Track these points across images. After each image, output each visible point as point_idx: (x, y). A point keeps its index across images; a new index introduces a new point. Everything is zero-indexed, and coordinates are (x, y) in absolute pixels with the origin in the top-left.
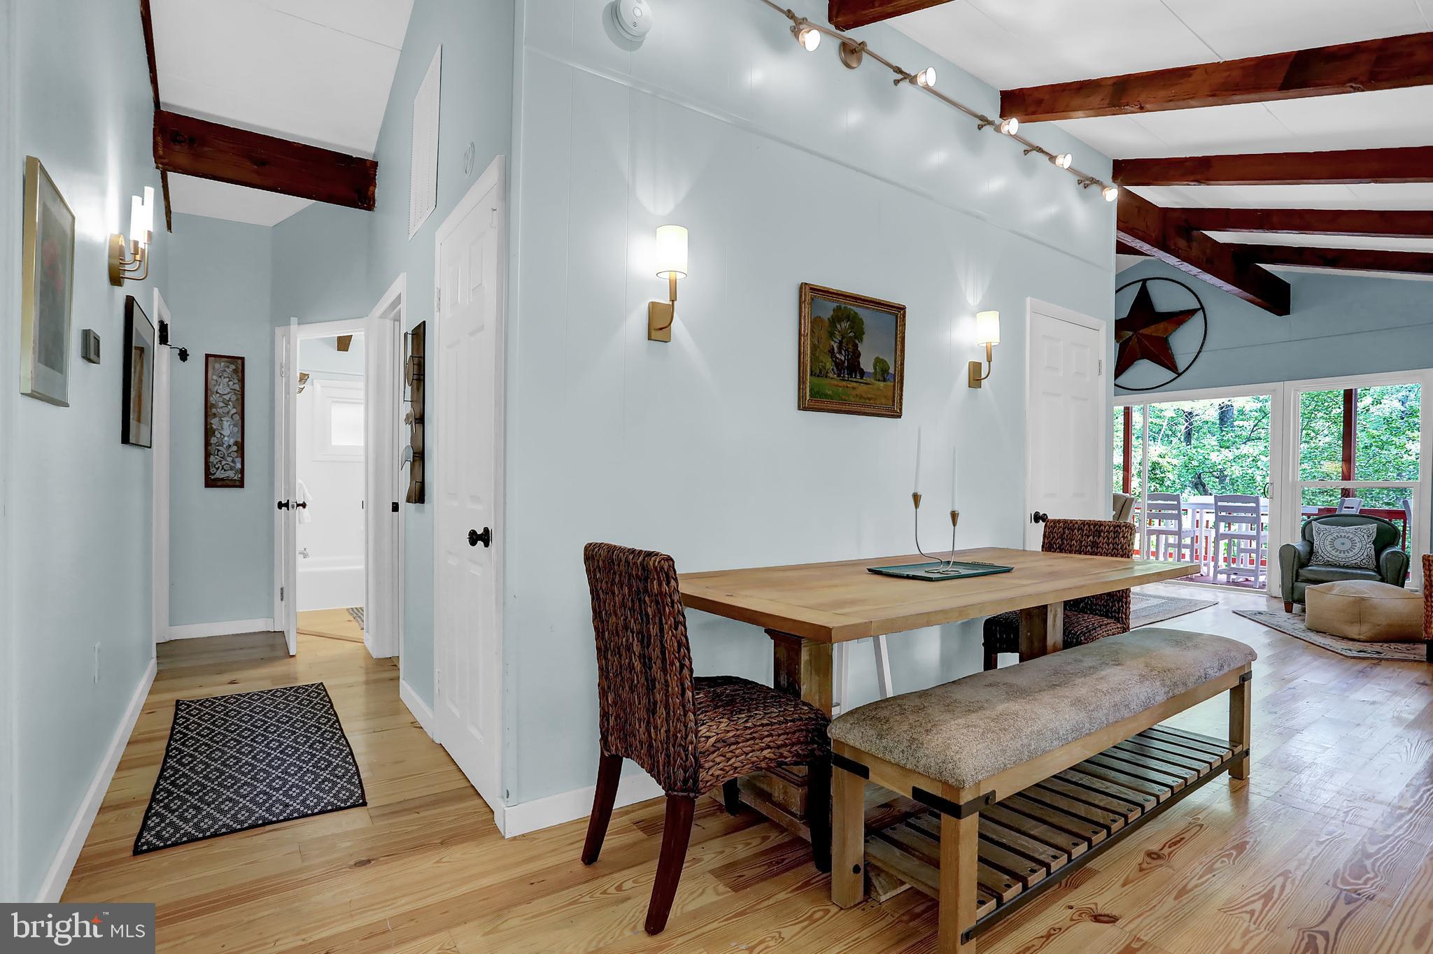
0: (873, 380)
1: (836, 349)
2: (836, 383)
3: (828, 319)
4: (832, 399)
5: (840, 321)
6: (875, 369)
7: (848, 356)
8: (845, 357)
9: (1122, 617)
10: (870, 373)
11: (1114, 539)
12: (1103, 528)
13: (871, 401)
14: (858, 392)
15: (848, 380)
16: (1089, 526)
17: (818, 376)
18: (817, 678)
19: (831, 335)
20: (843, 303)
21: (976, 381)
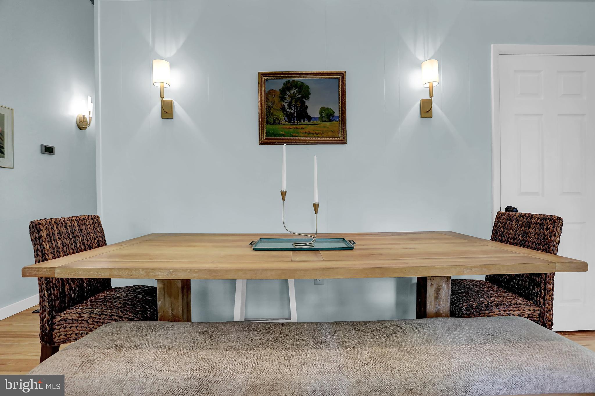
0: (319, 122)
1: (286, 107)
2: (288, 127)
3: (280, 90)
4: (284, 137)
5: (289, 89)
6: (321, 114)
7: (297, 110)
8: (294, 110)
10: (316, 118)
11: (539, 230)
12: (532, 220)
13: (319, 135)
14: (307, 130)
15: (298, 124)
16: (523, 218)
17: (273, 124)
19: (282, 99)
20: (291, 79)
21: (427, 112)
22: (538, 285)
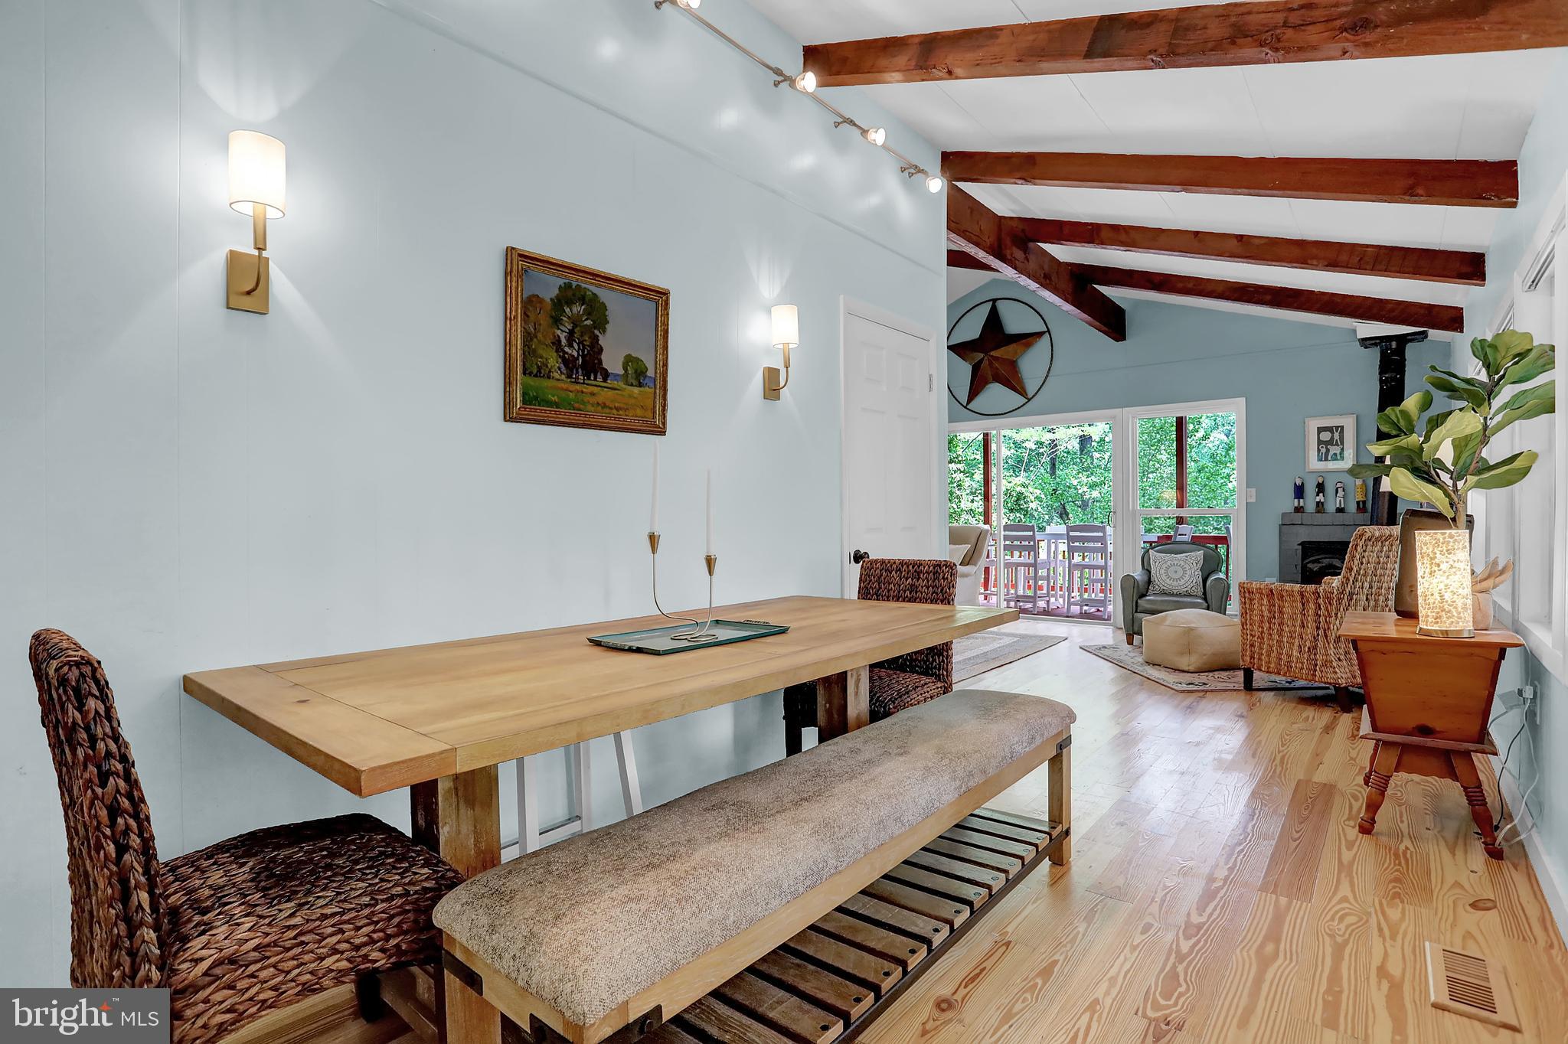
0: (621, 384)
1: (564, 341)
2: (564, 386)
3: (551, 299)
4: (557, 408)
5: (570, 303)
6: (625, 369)
7: (583, 351)
8: (578, 352)
9: (943, 674)
10: (618, 375)
11: (933, 582)
12: (922, 568)
13: (621, 412)
14: (600, 400)
15: (584, 383)
16: (908, 567)
17: (536, 376)
18: (470, 812)
19: (556, 321)
20: (574, 280)
21: (775, 390)
22: (940, 654)
